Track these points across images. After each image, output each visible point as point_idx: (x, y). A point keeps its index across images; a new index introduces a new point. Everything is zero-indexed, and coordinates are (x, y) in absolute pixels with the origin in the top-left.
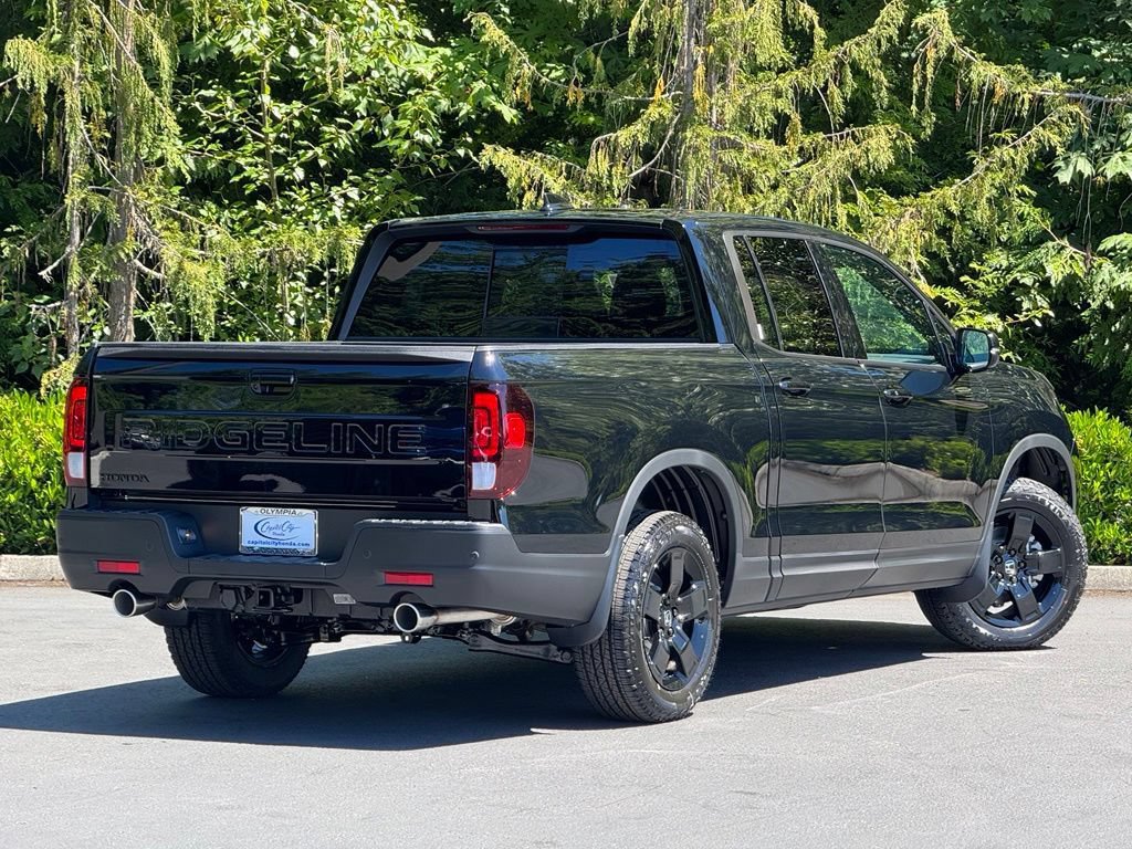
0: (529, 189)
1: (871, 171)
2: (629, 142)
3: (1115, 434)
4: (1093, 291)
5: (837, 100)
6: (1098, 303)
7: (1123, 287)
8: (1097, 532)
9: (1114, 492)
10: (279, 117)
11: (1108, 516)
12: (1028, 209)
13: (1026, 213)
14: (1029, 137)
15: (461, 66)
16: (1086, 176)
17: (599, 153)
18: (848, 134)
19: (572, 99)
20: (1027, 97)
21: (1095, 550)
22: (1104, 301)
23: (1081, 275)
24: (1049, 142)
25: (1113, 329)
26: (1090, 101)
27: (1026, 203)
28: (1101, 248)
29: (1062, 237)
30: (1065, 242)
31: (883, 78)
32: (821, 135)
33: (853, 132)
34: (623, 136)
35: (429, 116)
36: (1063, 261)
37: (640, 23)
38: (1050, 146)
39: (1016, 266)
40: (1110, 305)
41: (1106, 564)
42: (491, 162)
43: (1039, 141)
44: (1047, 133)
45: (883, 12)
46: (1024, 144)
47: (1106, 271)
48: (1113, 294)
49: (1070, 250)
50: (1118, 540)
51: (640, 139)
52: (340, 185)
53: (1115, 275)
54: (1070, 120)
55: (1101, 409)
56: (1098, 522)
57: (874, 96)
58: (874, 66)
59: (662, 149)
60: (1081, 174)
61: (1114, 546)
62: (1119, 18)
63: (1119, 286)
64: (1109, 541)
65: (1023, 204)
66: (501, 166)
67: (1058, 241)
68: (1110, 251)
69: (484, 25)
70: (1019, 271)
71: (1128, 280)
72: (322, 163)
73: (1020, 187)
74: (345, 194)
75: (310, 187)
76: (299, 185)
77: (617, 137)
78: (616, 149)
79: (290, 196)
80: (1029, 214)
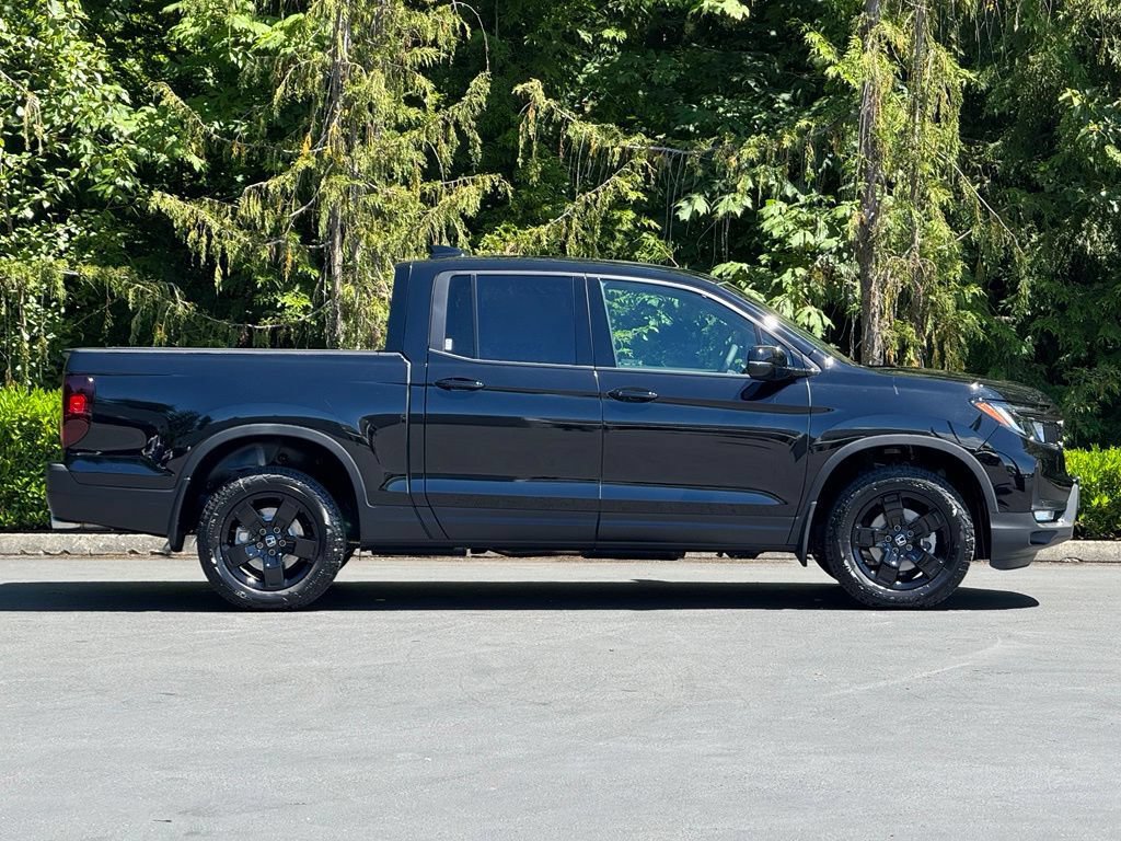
0: (194, 228)
2: (278, 190)
5: (446, 153)
10: (12, 166)
12: (654, 241)
13: (651, 244)
14: (608, 184)
15: (161, 123)
16: (702, 214)
17: (251, 198)
19: (236, 153)
20: (617, 150)
26: (670, 153)
27: (652, 235)
31: (477, 137)
32: (438, 184)
33: (464, 181)
34: (272, 184)
35: (128, 166)
37: (285, 91)
42: (158, 207)
45: (472, 84)
51: (288, 186)
52: (65, 223)
57: (470, 152)
58: (470, 127)
59: (317, 194)
60: (698, 213)
62: (742, 80)
65: (650, 237)
66: (168, 210)
69: (162, 93)
72: (46, 204)
73: (646, 222)
74: (68, 231)
75: (40, 225)
76: (31, 223)
77: (268, 186)
78: (267, 195)
79: (24, 232)
80: (654, 245)
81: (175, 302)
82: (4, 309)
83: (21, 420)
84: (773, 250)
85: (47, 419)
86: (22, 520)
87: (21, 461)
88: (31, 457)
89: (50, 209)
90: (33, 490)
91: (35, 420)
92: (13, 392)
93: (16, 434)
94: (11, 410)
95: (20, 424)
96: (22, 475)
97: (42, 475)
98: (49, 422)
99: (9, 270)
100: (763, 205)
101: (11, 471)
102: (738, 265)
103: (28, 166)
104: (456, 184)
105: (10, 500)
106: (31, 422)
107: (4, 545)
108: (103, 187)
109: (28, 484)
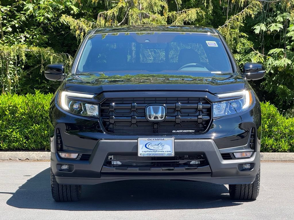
0: (78, 30)
1: (190, 22)
2: (111, 15)
3: (272, 109)
4: (267, 67)
5: (179, 0)
6: (268, 71)
7: (276, 65)
8: (266, 141)
9: (272, 128)
10: (3, 11)
11: (270, 136)
12: (246, 41)
13: (245, 42)
14: (243, 12)
16: (264, 31)
17: (101, 17)
18: (184, 11)
21: (266, 147)
22: (270, 70)
23: (263, 62)
24: (249, 13)
25: (273, 79)
27: (245, 39)
28: (269, 53)
29: (256, 50)
30: (258, 52)
32: (175, 12)
33: (185, 11)
34: (109, 12)
35: (49, 9)
36: (257, 58)
38: (250, 15)
39: (242, 60)
40: (272, 72)
41: (269, 152)
42: (64, 20)
43: (246, 13)
44: (249, 10)
46: (241, 14)
47: (271, 60)
48: (273, 68)
49: (259, 54)
50: (273, 144)
51: (115, 13)
52: (24, 33)
53: (273, 62)
54: (256, 6)
55: (267, 101)
56: (267, 138)
59: (124, 18)
60: (262, 31)
61: (272, 146)
63: (274, 65)
64: (270, 144)
65: (244, 40)
66: (68, 22)
67: (255, 51)
68: (272, 54)
70: (243, 61)
71: (277, 63)
72: (17, 25)
73: (243, 34)
74: (25, 36)
75: (14, 34)
76: (11, 33)
77: (107, 13)
78: (107, 17)
79: (8, 37)
80: (246, 43)
81: (69, 61)
82: (1, 65)
83: (9, 106)
84: (291, 44)
85: (19, 106)
86: (10, 146)
87: (10, 123)
88: (13, 121)
89: (18, 28)
90: (14, 134)
91: (15, 106)
92: (6, 95)
93: (7, 112)
94: (5, 102)
95: (9, 108)
96: (10, 128)
97: (17, 128)
98: (20, 107)
99: (3, 49)
100: (288, 27)
101: (6, 127)
102: (280, 49)
103: (10, 11)
104: (182, 12)
105: (5, 138)
106: (13, 107)
107: (3, 156)
108: (40, 17)
109: (12, 132)
